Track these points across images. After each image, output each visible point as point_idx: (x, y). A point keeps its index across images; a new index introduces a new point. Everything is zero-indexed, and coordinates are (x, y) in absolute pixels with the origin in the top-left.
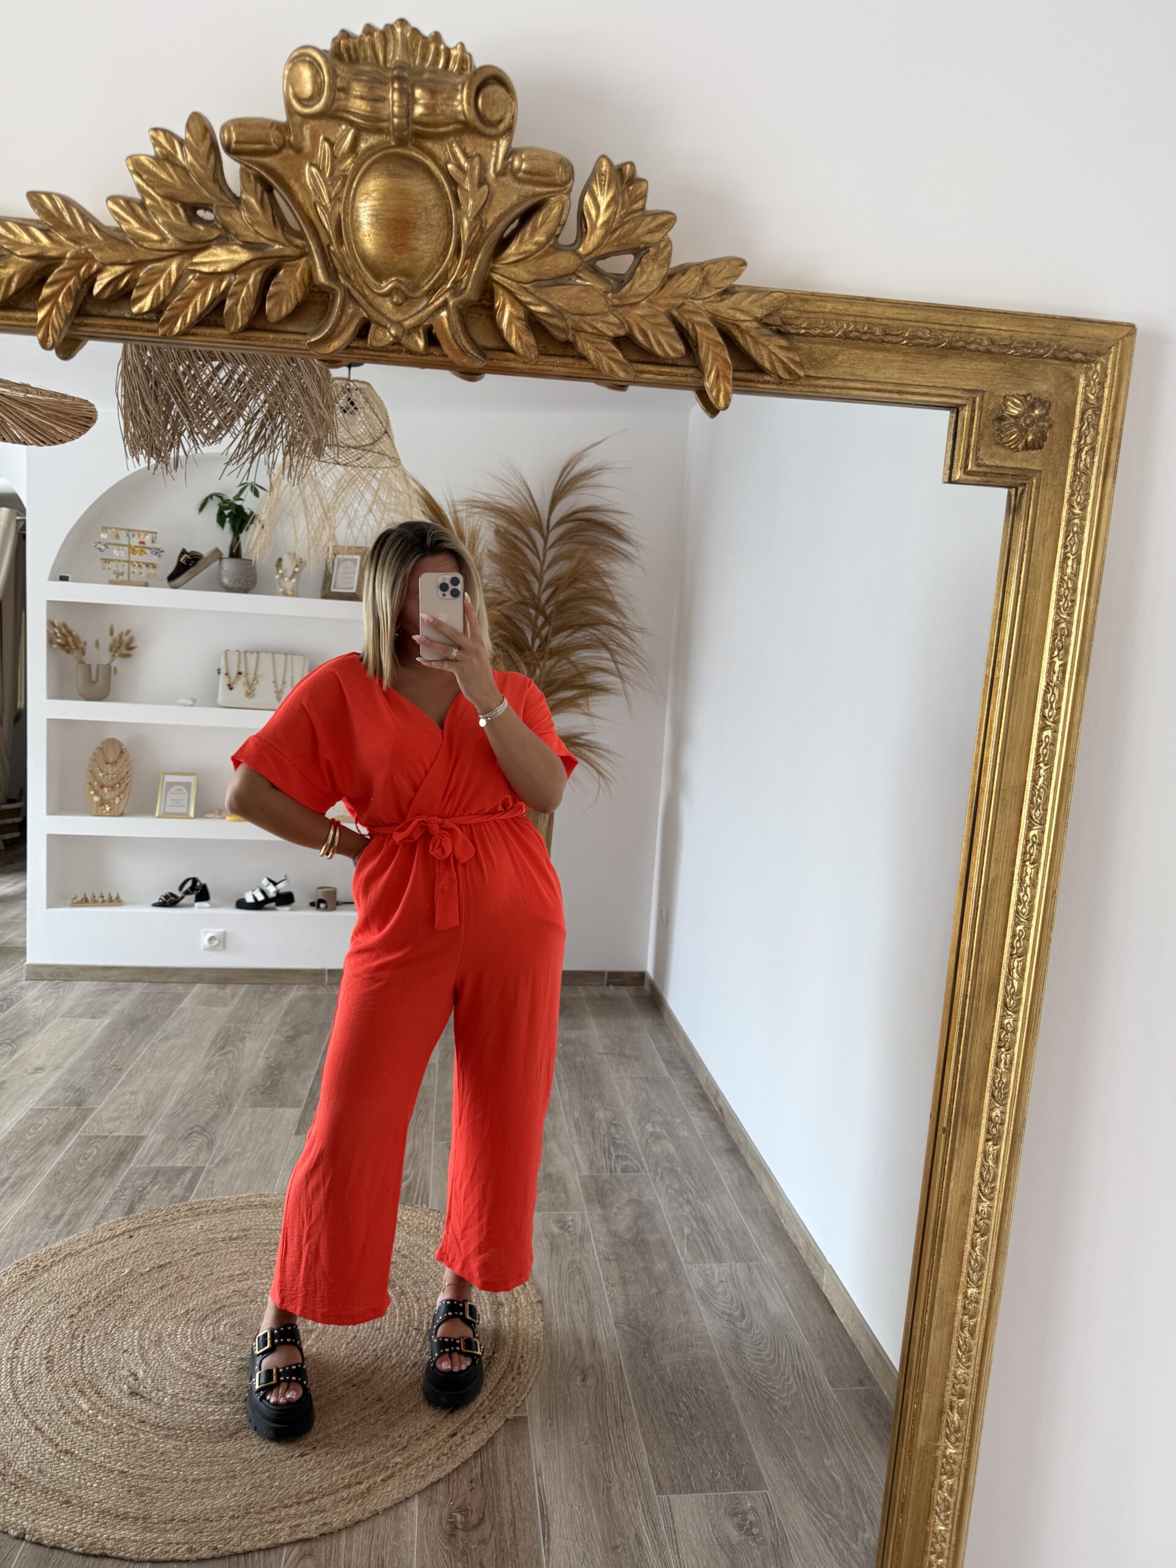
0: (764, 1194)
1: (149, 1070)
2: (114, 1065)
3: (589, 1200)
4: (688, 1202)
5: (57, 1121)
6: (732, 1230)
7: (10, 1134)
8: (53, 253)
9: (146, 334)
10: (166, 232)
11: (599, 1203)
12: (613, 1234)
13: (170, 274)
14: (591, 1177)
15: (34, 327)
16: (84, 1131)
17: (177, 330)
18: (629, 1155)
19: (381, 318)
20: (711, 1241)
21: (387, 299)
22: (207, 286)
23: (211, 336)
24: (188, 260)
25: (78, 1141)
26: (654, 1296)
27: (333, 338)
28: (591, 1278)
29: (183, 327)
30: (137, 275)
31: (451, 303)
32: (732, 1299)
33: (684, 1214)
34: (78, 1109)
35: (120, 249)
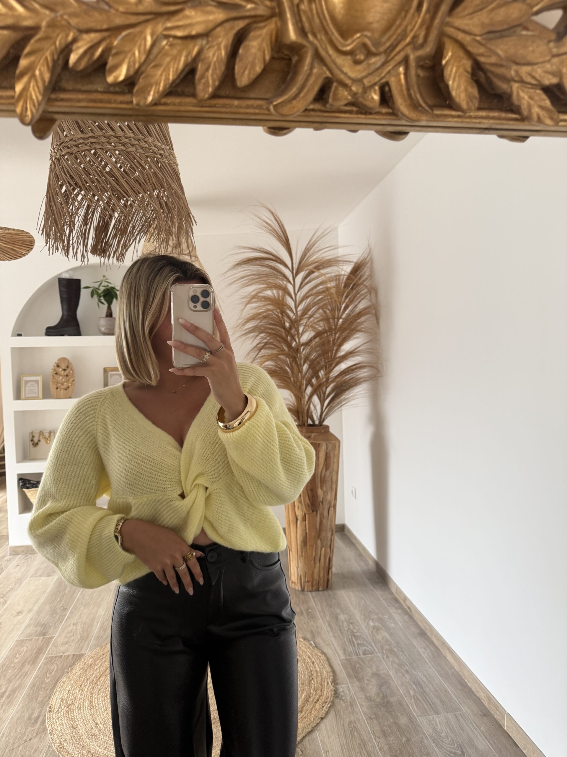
0: (450, 663)
1: (82, 608)
2: (62, 607)
3: (349, 676)
4: (407, 672)
5: (32, 648)
6: (438, 689)
7: (5, 659)
8: (29, 23)
9: (120, 106)
11: (355, 677)
12: (369, 699)
13: (145, 39)
14: (347, 659)
15: (13, 105)
16: (49, 654)
17: (150, 99)
18: (364, 643)
19: (342, 77)
20: (428, 699)
21: (349, 57)
22: (180, 52)
23: (181, 105)
24: (163, 24)
25: (45, 661)
26: (405, 743)
27: (298, 99)
28: (364, 733)
29: (157, 96)
30: (113, 43)
31: (412, 57)
32: (453, 741)
33: (407, 681)
34: (44, 638)
35: (96, 14)
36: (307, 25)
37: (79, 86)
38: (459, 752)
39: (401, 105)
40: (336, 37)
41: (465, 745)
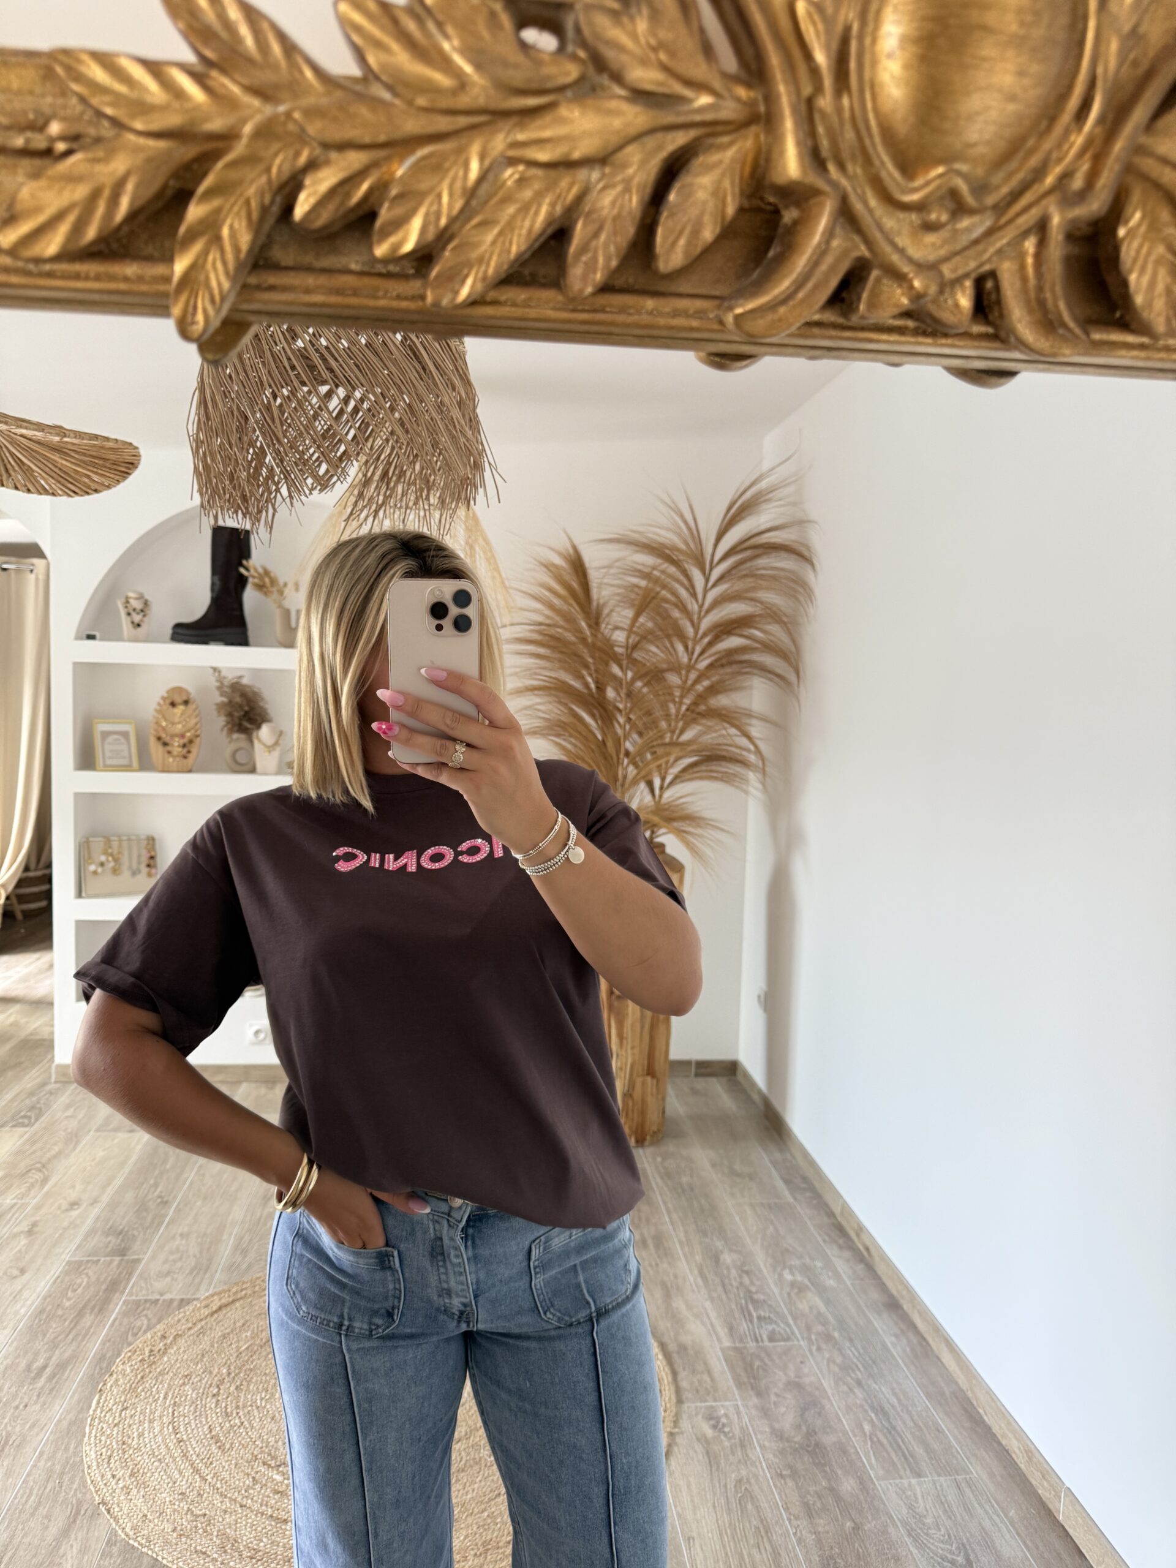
0: (947, 1369)
1: (199, 1203)
2: (159, 1197)
3: (740, 1385)
4: (859, 1383)
5: (98, 1279)
6: (921, 1424)
7: (45, 1298)
8: (215, 125)
9: (395, 304)
10: (468, 69)
11: (752, 1388)
12: (779, 1435)
13: (466, 166)
14: (735, 1349)
15: (165, 295)
16: (131, 1294)
17: (464, 292)
18: (772, 1316)
19: (895, 258)
20: (901, 1443)
21: (914, 217)
22: (539, 196)
23: (529, 306)
24: (509, 133)
25: (124, 1308)
26: (850, 1533)
27: (791, 303)
28: (766, 1505)
29: (479, 287)
30: (393, 174)
31: (1056, 220)
32: (949, 1536)
33: (858, 1402)
34: (122, 1260)
35: (364, 111)
36: (825, 144)
37: (308, 259)
38: (960, 1559)
39: (1020, 321)
40: (890, 175)
41: (975, 1546)
